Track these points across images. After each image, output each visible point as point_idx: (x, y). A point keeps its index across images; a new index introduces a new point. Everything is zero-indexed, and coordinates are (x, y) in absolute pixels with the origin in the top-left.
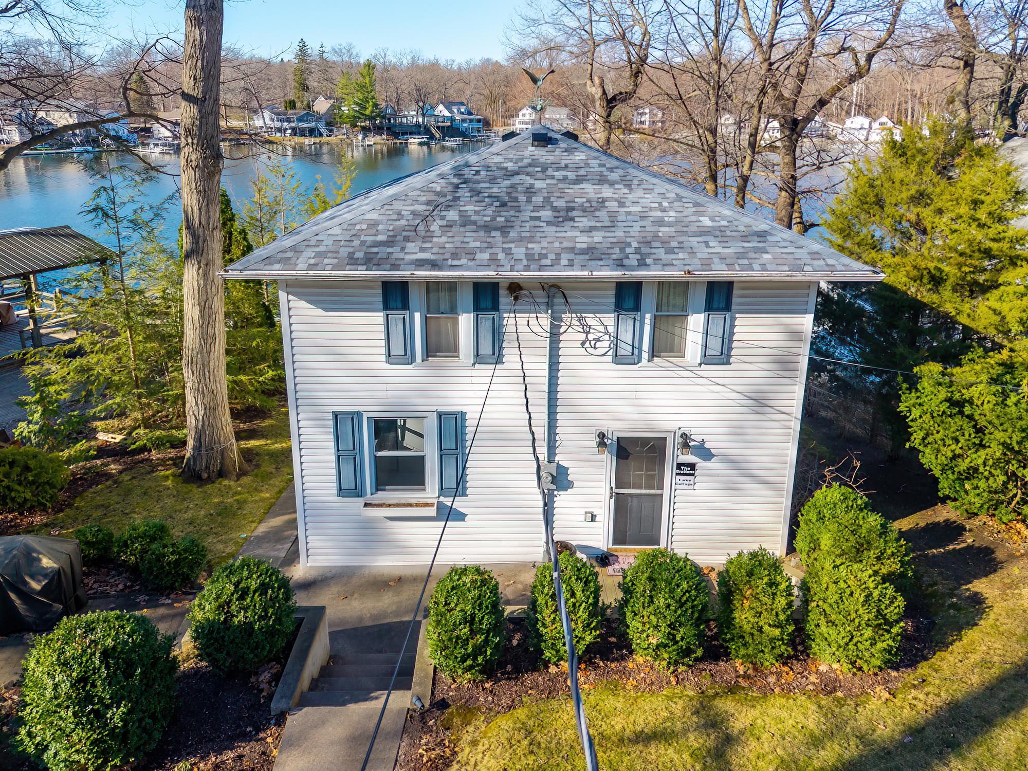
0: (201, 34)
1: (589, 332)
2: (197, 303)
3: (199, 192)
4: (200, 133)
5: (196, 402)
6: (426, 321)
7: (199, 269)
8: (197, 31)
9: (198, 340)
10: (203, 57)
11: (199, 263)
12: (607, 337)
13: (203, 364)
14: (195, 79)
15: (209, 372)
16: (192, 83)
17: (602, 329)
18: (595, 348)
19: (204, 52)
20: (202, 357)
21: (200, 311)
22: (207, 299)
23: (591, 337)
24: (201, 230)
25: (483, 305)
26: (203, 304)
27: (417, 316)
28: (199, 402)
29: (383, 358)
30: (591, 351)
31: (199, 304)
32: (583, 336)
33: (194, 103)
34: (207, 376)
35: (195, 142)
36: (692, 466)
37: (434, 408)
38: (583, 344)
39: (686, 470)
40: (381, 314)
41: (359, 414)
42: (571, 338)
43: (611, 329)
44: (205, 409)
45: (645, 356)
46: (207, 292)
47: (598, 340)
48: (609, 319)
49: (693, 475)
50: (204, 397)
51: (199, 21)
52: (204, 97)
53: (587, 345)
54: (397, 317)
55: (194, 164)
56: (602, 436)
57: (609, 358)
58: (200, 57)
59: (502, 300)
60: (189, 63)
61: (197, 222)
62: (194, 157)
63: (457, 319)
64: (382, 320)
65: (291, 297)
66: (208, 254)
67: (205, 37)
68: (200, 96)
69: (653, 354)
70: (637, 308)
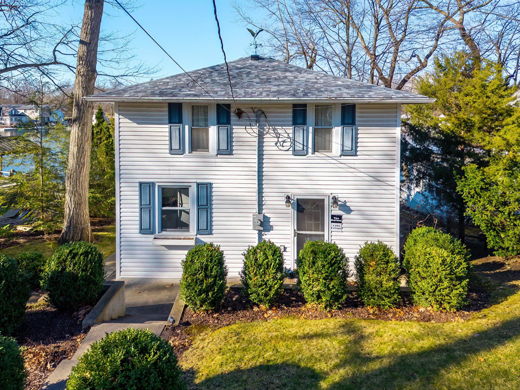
0: (91, 13)
1: (279, 137)
2: (76, 144)
3: (83, 88)
4: (86, 59)
5: (71, 200)
6: (191, 130)
7: (79, 127)
8: (90, 12)
9: (75, 165)
10: (91, 24)
11: (79, 124)
12: (289, 140)
13: (76, 179)
14: (86, 34)
15: (79, 183)
16: (85, 35)
17: (286, 135)
18: (283, 146)
19: (92, 21)
20: (76, 174)
21: (78, 149)
22: (82, 143)
23: (280, 140)
24: (82, 106)
25: (222, 121)
26: (79, 145)
27: (187, 127)
28: (72, 200)
29: (168, 151)
30: (281, 148)
31: (77, 146)
32: (276, 140)
33: (85, 45)
34: (78, 185)
35: (84, 63)
36: (340, 217)
37: (195, 181)
38: (276, 144)
39: (337, 219)
40: (167, 126)
41: (153, 184)
42: (269, 140)
43: (291, 135)
44: (75, 204)
45: (310, 151)
46: (82, 139)
47: (284, 142)
48: (290, 130)
49: (341, 222)
50: (75, 197)
51: (91, 7)
52: (90, 42)
53: (278, 144)
54: (175, 128)
55: (82, 73)
56: (288, 198)
57: (291, 152)
58: (90, 24)
59: (232, 118)
60: (85, 26)
61: (81, 102)
62: (82, 70)
63: (208, 130)
64: (167, 130)
65: (121, 117)
66: (85, 119)
67: (93, 15)
68: (88, 41)
69: (314, 151)
70: (304, 123)
